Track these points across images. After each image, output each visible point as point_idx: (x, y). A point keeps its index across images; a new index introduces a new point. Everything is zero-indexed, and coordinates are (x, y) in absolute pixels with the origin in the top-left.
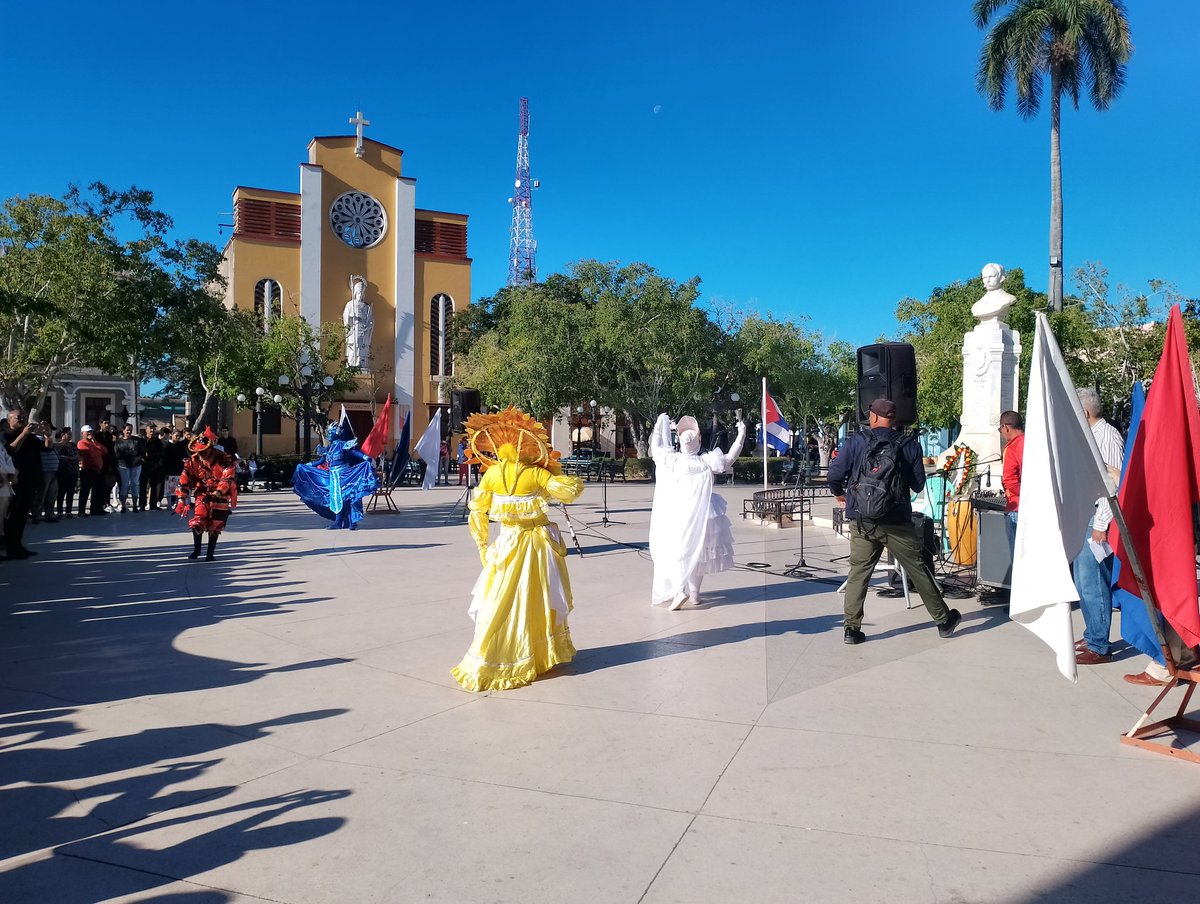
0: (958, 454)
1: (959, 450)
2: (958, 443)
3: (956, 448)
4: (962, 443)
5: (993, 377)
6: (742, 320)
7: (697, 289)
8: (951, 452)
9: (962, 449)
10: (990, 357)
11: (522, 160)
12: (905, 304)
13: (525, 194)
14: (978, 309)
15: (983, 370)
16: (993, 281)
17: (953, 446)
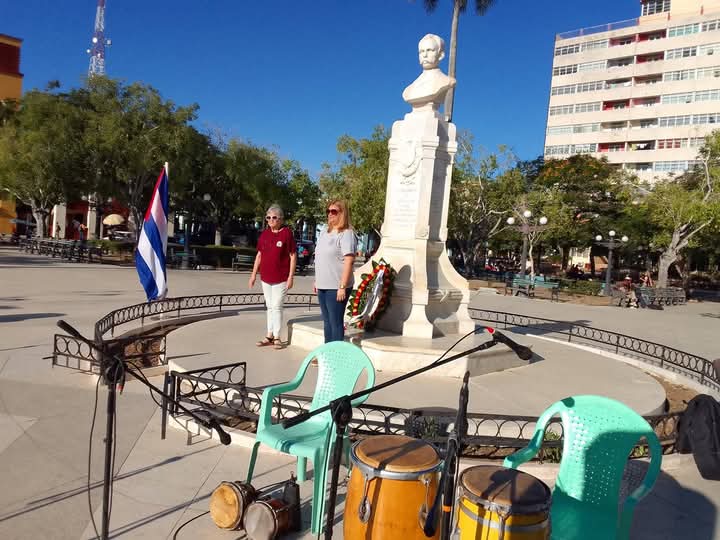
0: (376, 271)
1: (378, 268)
2: (376, 258)
3: (374, 264)
4: (382, 259)
5: (423, 178)
6: (227, 141)
7: (195, 113)
8: (368, 269)
9: (381, 267)
10: (420, 152)
11: (99, 24)
12: (343, 139)
13: (101, 47)
14: (411, 93)
15: (412, 169)
16: (431, 56)
17: (370, 262)
